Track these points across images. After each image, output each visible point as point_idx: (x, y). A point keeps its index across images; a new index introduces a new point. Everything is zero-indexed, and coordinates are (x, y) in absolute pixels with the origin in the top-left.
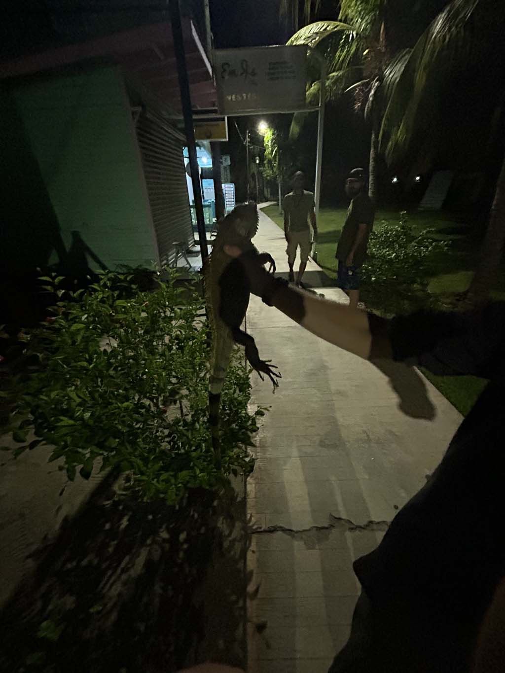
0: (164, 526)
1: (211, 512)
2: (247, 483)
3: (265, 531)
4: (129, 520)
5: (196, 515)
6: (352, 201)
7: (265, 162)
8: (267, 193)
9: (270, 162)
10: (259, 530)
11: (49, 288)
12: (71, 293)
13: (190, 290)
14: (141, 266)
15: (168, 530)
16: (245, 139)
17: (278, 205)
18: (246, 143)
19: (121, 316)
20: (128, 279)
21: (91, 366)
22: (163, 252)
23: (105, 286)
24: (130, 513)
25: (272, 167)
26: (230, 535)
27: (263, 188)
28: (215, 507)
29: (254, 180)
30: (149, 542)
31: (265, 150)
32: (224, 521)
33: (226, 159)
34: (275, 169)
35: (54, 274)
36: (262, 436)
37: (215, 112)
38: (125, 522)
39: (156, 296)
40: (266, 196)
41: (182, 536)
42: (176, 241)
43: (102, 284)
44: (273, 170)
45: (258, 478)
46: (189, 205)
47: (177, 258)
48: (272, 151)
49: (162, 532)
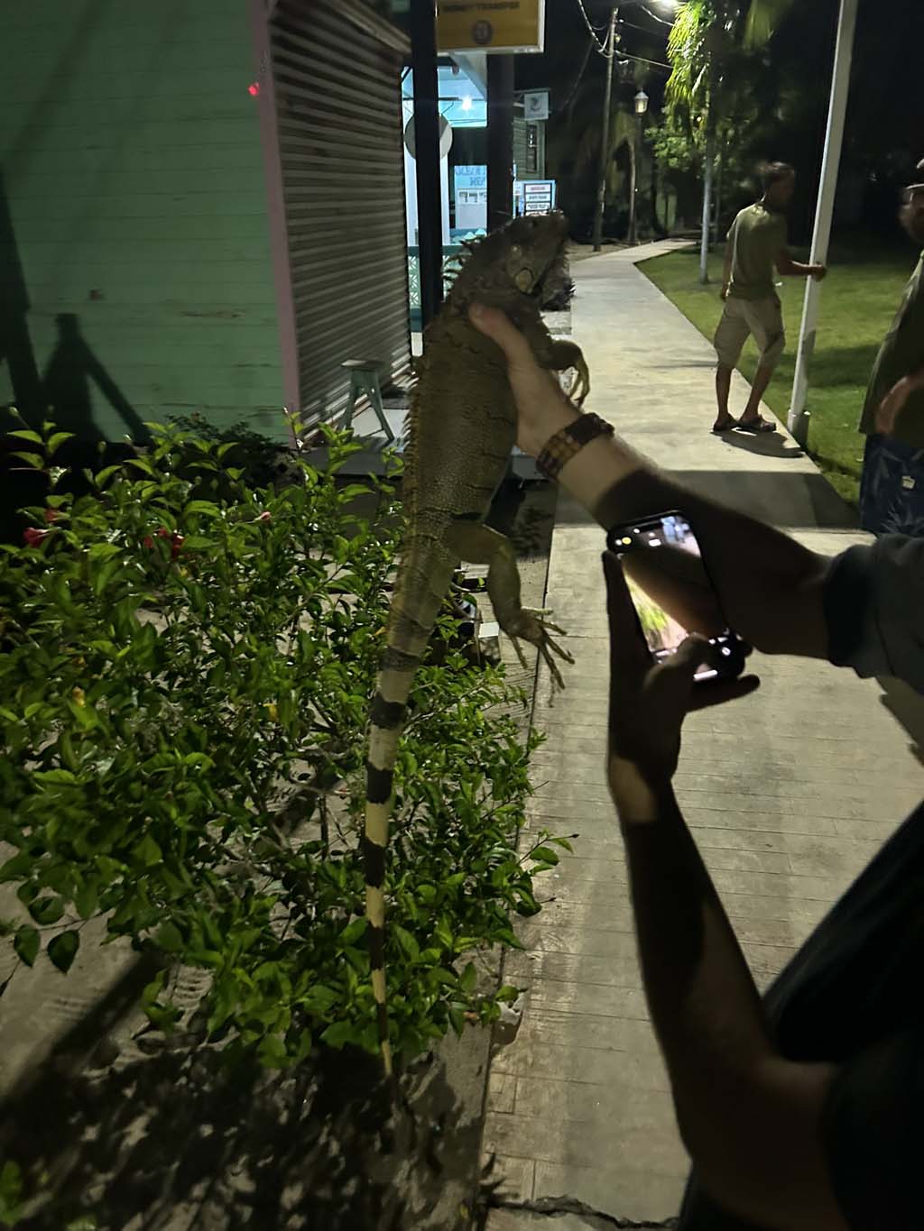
0: (243, 1159)
1: (378, 1145)
2: (492, 1070)
3: (526, 1207)
4: (147, 1129)
5: (335, 1147)
7: (667, 110)
8: (666, 208)
9: (682, 110)
10: (510, 1200)
11: (33, 459)
12: (88, 472)
15: (253, 1172)
16: (603, 35)
17: (698, 252)
18: (608, 47)
19: (197, 542)
20: (221, 451)
21: (122, 653)
23: (164, 464)
24: (153, 1111)
25: (688, 127)
26: (427, 1211)
27: (654, 195)
28: (390, 1131)
29: (624, 166)
30: (198, 1191)
31: (669, 71)
32: (414, 1173)
33: (535, 101)
34: (697, 135)
35: (48, 425)
36: (553, 948)
38: (136, 1131)
40: (662, 221)
41: (291, 1196)
42: (351, 358)
43: (158, 458)
44: (689, 135)
45: (526, 1063)
46: (402, 246)
47: (351, 410)
48: (694, 75)
49: (236, 1175)
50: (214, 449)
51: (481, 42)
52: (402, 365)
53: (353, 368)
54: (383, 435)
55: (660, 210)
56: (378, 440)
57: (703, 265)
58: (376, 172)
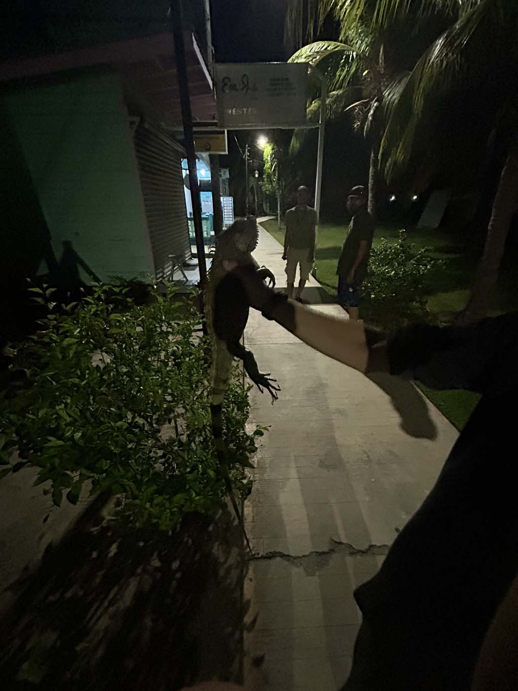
0: (156, 554)
1: (206, 538)
2: (245, 506)
3: (263, 558)
4: (117, 548)
5: (190, 541)
6: (353, 218)
7: (264, 176)
8: (266, 207)
9: (269, 176)
10: (256, 556)
11: (39, 300)
12: (63, 305)
13: (188, 304)
14: (136, 278)
15: (160, 558)
16: (244, 152)
17: (277, 220)
18: (245, 156)
19: (114, 331)
20: (123, 292)
21: (83, 383)
22: (158, 265)
23: (99, 299)
24: (120, 540)
25: (271, 182)
26: (226, 561)
27: (262, 203)
28: (210, 532)
29: (253, 194)
30: (139, 571)
31: (264, 165)
32: (220, 547)
33: (225, 172)
34: (274, 184)
35: (45, 286)
36: (260, 456)
37: (215, 124)
38: (113, 549)
39: (153, 310)
40: (265, 210)
41: (175, 565)
42: (172, 254)
43: (96, 297)
44: (272, 185)
45: (256, 501)
46: (186, 217)
47: (173, 271)
48: (272, 165)
49: (154, 560)
50: (121, 291)
51: (207, 150)
52: (189, 256)
53: (172, 257)
54: (185, 279)
55: (265, 208)
56: (183, 281)
57: (279, 223)
58: (175, 192)
